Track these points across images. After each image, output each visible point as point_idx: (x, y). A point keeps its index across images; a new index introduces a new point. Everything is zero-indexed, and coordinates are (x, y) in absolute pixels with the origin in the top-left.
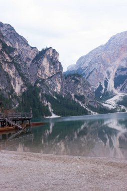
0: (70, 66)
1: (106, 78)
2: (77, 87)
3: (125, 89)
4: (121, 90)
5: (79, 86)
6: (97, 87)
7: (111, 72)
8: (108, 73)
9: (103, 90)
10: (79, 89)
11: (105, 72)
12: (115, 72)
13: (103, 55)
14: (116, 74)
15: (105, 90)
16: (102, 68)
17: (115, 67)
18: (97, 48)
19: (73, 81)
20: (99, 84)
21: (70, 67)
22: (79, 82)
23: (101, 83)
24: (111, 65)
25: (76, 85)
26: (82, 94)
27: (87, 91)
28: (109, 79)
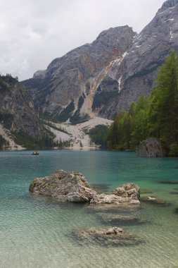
0: (38, 72)
1: (83, 94)
2: (2, 98)
3: (106, 112)
4: (100, 112)
7: (93, 85)
8: (88, 87)
9: (74, 111)
10: (6, 102)
11: (85, 84)
13: (84, 59)
14: (99, 89)
15: (76, 112)
17: (100, 78)
18: (79, 48)
20: (70, 102)
21: (38, 74)
22: (9, 91)
23: (73, 101)
24: (95, 74)
26: (12, 112)
27: (23, 108)
28: (87, 95)
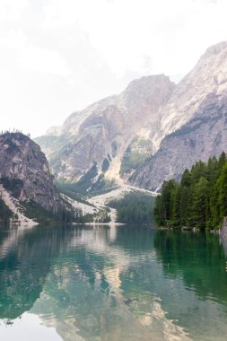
1: (108, 156)
2: (10, 160)
3: (137, 179)
4: (130, 179)
5: (15, 159)
6: (87, 171)
7: (120, 145)
8: (115, 147)
9: (97, 177)
10: (14, 164)
11: (110, 144)
12: (127, 146)
13: (111, 113)
14: (128, 150)
15: (100, 178)
16: (104, 136)
17: (129, 137)
19: (6, 146)
20: (91, 165)
22: (19, 150)
23: (96, 164)
24: (123, 132)
25: (9, 157)
26: (22, 176)
28: (114, 156)
